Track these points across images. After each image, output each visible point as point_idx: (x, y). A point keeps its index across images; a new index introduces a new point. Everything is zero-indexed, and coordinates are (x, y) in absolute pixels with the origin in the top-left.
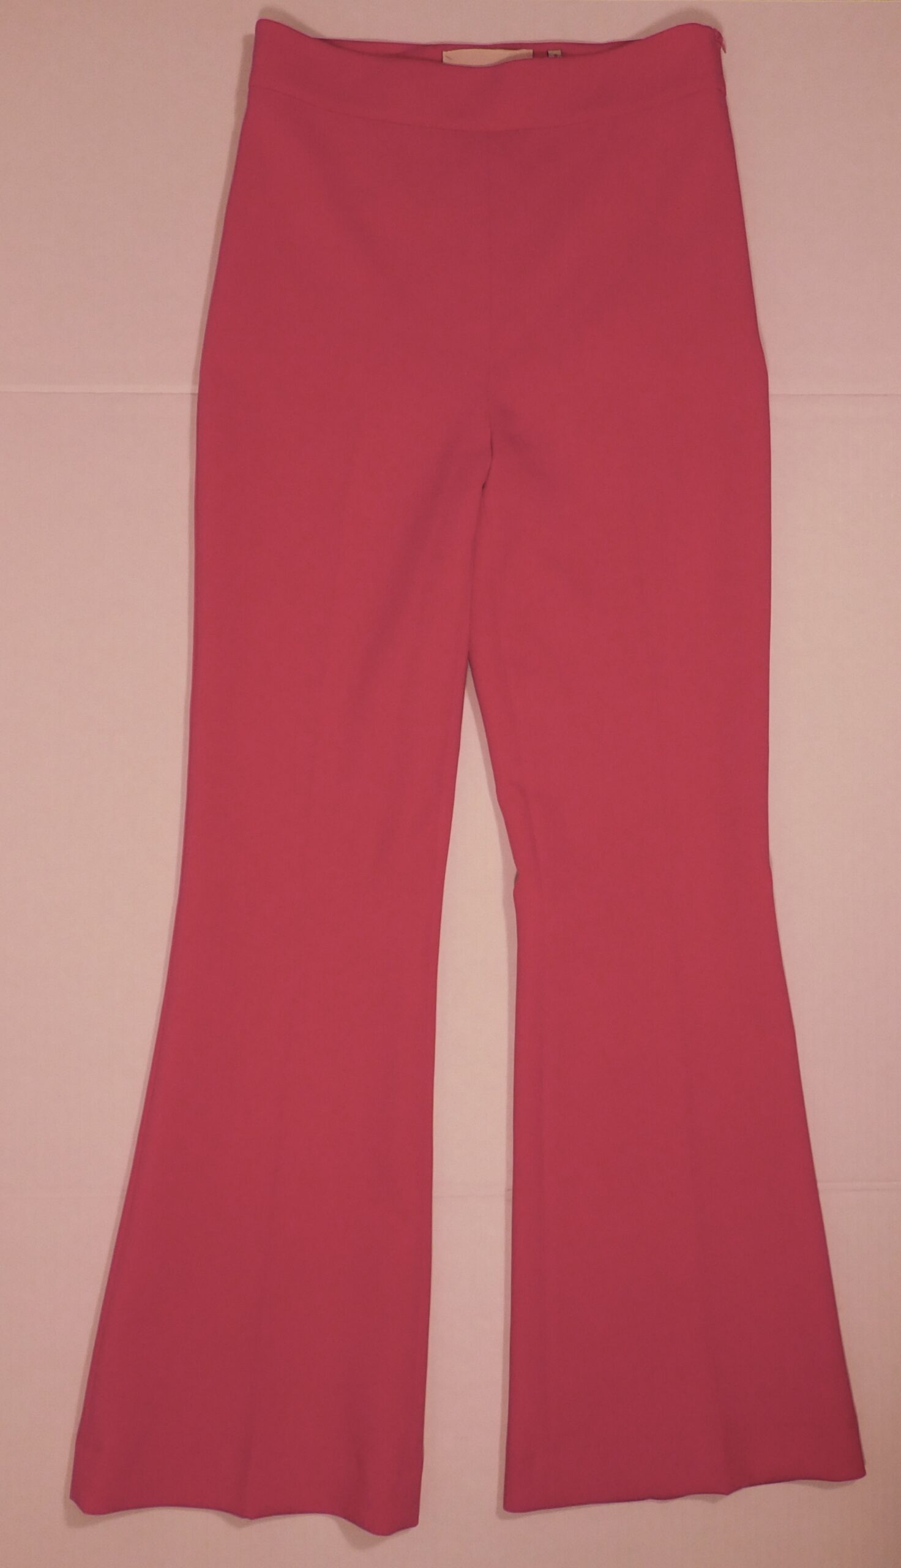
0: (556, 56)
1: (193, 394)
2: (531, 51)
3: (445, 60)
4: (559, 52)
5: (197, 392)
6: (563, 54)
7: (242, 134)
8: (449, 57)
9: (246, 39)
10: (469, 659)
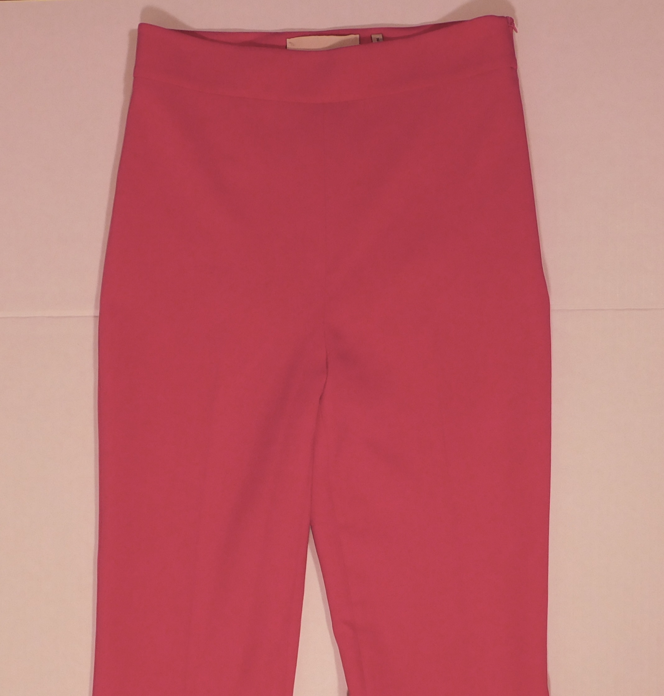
0: (378, 40)
1: (95, 317)
2: (358, 36)
3: (289, 46)
4: (380, 36)
5: (98, 314)
6: (384, 38)
7: (130, 108)
8: (293, 43)
9: (131, 33)
10: (311, 525)
